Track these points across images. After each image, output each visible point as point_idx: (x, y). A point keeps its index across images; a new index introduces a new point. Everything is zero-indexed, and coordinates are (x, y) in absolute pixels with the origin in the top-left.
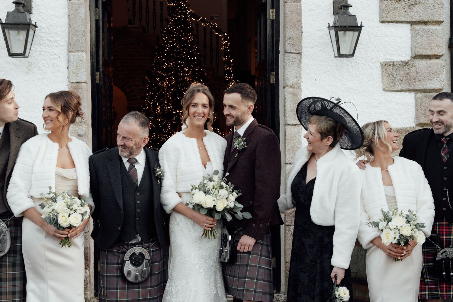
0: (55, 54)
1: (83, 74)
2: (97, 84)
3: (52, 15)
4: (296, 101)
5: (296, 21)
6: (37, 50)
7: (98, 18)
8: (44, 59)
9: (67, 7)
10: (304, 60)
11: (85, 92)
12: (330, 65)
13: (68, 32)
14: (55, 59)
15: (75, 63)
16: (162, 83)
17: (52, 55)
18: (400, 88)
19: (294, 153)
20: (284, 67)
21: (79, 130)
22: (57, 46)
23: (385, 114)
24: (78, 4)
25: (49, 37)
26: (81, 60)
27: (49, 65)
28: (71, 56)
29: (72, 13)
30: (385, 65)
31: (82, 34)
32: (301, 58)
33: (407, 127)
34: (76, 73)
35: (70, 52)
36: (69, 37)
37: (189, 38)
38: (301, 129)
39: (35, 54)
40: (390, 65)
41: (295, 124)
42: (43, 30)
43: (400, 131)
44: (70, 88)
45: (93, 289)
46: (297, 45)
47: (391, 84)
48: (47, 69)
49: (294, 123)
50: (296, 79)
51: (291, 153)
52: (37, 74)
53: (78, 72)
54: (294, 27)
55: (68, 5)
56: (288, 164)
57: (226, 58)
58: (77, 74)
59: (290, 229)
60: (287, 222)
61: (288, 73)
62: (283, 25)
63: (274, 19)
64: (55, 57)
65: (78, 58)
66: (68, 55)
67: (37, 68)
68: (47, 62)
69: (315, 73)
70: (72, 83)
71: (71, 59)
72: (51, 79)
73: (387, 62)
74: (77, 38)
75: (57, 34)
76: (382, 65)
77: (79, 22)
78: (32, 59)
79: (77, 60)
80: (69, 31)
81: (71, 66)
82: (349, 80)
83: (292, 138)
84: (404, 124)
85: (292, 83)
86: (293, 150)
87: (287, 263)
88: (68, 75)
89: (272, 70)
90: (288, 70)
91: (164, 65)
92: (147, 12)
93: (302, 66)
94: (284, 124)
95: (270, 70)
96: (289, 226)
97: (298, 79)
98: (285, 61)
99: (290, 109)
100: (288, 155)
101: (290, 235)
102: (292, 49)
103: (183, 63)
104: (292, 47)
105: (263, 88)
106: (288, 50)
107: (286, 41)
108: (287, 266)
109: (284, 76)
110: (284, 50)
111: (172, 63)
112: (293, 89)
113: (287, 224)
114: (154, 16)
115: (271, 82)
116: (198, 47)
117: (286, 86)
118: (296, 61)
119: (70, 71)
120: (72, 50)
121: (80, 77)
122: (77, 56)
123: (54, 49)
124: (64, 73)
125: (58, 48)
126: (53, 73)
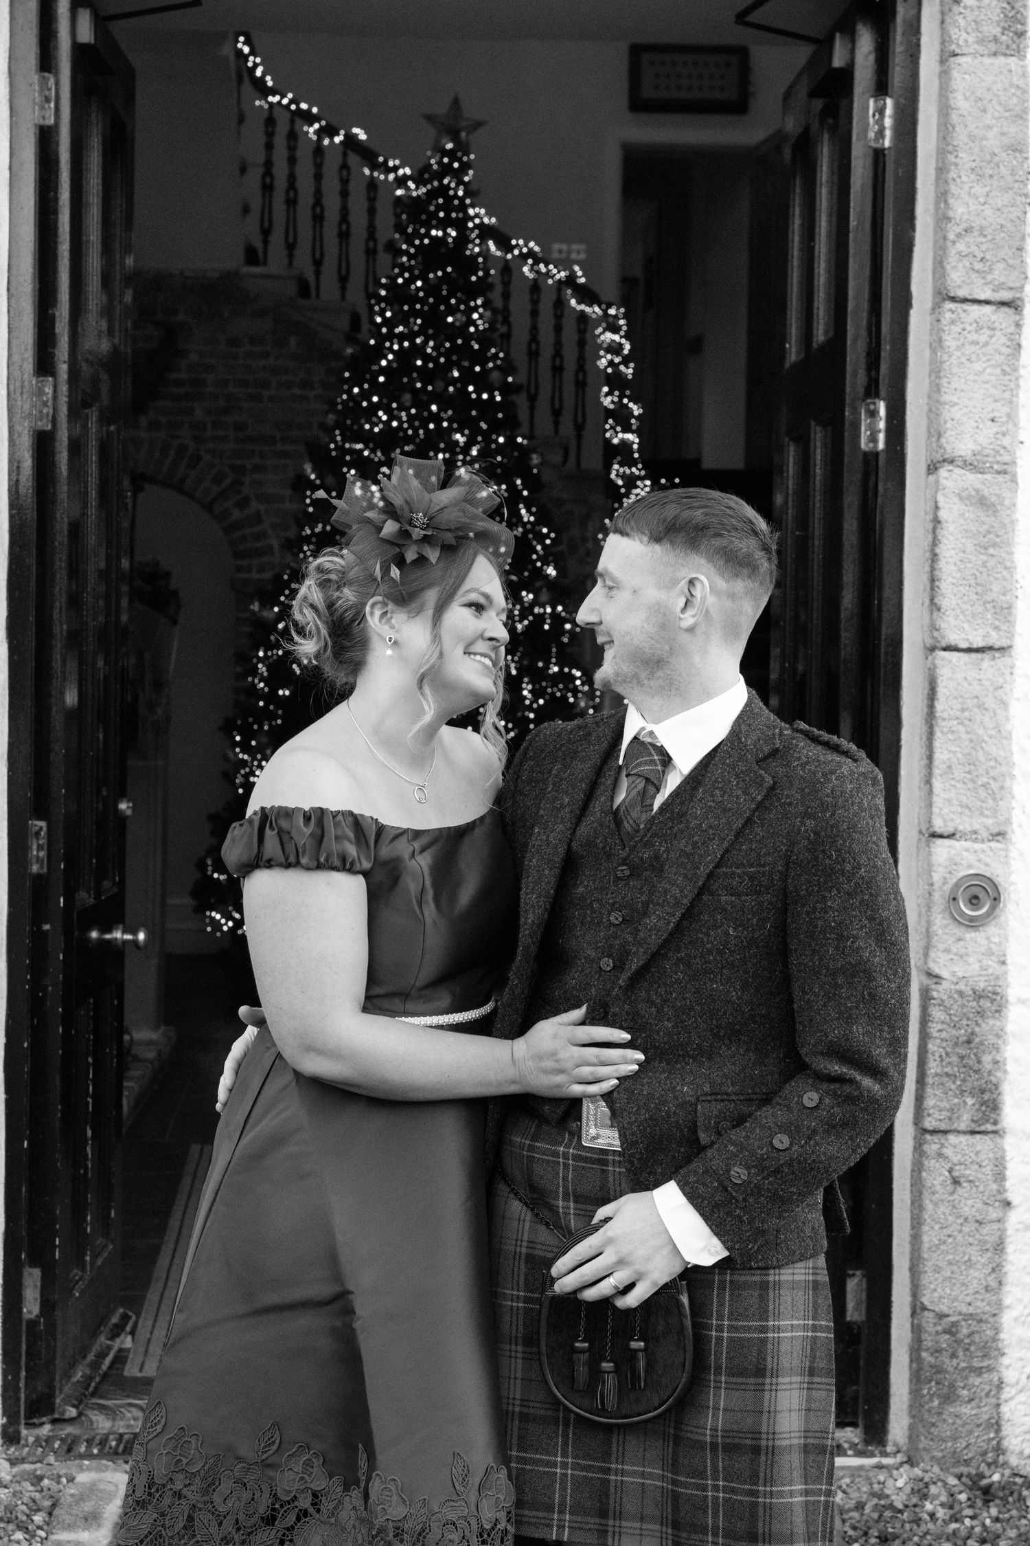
2: (42, 434)
4: (989, 532)
5: (1002, 148)
7: (52, 121)
19: (971, 785)
20: (936, 372)
32: (1018, 325)
37: (475, 316)
38: (1012, 667)
41: (981, 645)
46: (1001, 266)
49: (979, 639)
50: (994, 428)
51: (957, 785)
54: (991, 176)
56: (941, 836)
57: (616, 399)
59: (945, 1151)
60: (929, 1115)
61: (955, 399)
62: (932, 172)
63: (887, 143)
83: (967, 714)
85: (973, 448)
86: (969, 772)
87: (926, 1313)
89: (872, 391)
90: (954, 385)
91: (374, 419)
92: (318, 219)
93: (1023, 367)
94: (928, 645)
95: (861, 391)
96: (940, 1135)
97: (1004, 429)
98: (940, 340)
99: (959, 570)
100: (943, 795)
101: (941, 1178)
102: (980, 282)
103: (450, 412)
104: (978, 272)
105: (818, 478)
106: (960, 287)
107: (949, 244)
108: (924, 1325)
109: (932, 416)
110: (935, 287)
111: (407, 410)
112: (980, 476)
113: (929, 1123)
114: (344, 236)
115: (867, 444)
116: (507, 354)
117: (944, 461)
118: (993, 340)
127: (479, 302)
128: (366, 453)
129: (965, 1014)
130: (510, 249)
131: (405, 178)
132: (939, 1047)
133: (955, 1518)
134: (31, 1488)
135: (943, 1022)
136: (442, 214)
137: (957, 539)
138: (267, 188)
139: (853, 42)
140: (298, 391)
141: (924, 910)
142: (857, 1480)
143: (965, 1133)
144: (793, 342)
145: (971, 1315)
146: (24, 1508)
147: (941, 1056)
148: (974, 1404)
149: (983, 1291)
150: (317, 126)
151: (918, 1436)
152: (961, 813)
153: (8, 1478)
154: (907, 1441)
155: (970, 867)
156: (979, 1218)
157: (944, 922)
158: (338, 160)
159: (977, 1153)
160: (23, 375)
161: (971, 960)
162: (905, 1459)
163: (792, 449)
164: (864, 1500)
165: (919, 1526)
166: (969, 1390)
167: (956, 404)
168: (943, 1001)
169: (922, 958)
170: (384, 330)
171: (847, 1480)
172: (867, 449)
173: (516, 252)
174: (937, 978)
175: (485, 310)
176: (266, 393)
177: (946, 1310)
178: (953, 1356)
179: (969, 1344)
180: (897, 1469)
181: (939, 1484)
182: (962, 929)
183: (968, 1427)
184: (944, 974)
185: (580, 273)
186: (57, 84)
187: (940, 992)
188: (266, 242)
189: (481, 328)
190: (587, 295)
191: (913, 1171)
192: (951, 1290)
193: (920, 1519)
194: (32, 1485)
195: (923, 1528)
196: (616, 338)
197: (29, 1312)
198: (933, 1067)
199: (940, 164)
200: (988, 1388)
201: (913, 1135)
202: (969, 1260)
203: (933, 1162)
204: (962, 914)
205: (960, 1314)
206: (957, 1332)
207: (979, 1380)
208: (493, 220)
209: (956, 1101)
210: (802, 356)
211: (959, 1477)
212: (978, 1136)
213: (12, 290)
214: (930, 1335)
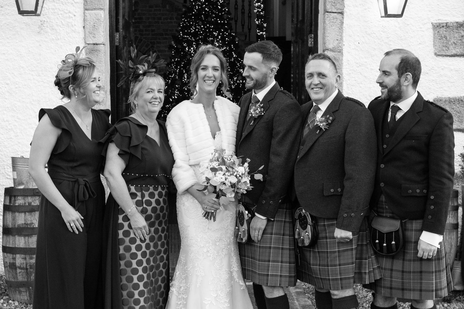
0: (70, 12)
1: (101, 35)
2: (117, 46)
6: (50, 8)
8: (57, 18)
10: (347, 20)
11: (103, 55)
12: (375, 26)
14: (70, 17)
15: (92, 23)
16: (189, 49)
17: (66, 13)
18: (454, 52)
20: (324, 29)
22: (72, 4)
23: (437, 81)
26: (98, 19)
27: (63, 25)
28: (87, 15)
30: (437, 27)
32: (343, 18)
33: (461, 97)
34: (92, 33)
35: (86, 9)
39: (48, 12)
40: (443, 27)
43: (453, 100)
44: (86, 50)
46: (339, 4)
47: (444, 48)
48: (61, 28)
50: (337, 42)
52: (50, 34)
53: (95, 33)
57: (259, 22)
58: (94, 34)
64: (69, 16)
65: (95, 17)
66: (84, 14)
67: (50, 28)
68: (61, 21)
69: (358, 36)
70: (89, 44)
71: (88, 18)
72: (65, 40)
73: (440, 24)
76: (435, 26)
78: (45, 17)
79: (94, 19)
81: (87, 25)
82: (397, 43)
84: (458, 92)
85: (333, 46)
88: (84, 36)
89: (311, 32)
90: (328, 32)
91: (191, 29)
93: (344, 27)
95: (308, 32)
97: (340, 42)
98: (325, 21)
102: (334, 8)
103: (212, 26)
104: (333, 6)
106: (329, 9)
109: (324, 39)
110: (324, 9)
111: (200, 26)
112: (334, 53)
115: (310, 45)
116: (228, 9)
117: (326, 49)
118: (337, 21)
119: (86, 31)
120: (89, 8)
121: (97, 38)
122: (94, 14)
123: (69, 6)
124: (80, 33)
125: (73, 6)
126: (68, 34)
140: (169, 20)
144: (295, 19)
167: (328, 36)
176: (160, 21)
196: (259, 4)
210: (297, 22)
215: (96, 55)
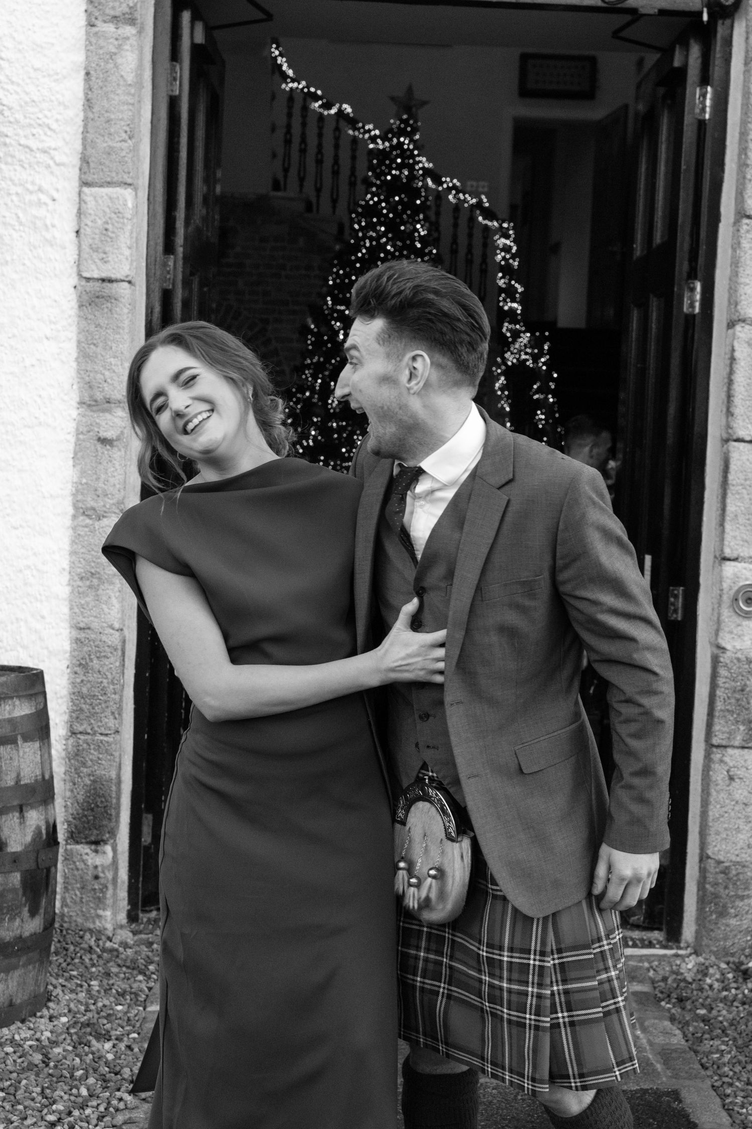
0: (40, 190)
1: (122, 254)
2: (166, 291)
3: (36, 70)
7: (177, 93)
8: (6, 204)
9: (84, 47)
11: (126, 311)
13: (82, 124)
14: (40, 203)
15: (99, 221)
17: (31, 192)
19: (749, 528)
20: (735, 263)
21: (103, 424)
22: (48, 167)
24: (117, 39)
25: (25, 136)
26: (117, 211)
27: (21, 224)
28: (88, 199)
29: (97, 65)
31: (126, 132)
34: (100, 250)
35: (85, 184)
36: (84, 139)
37: (418, 226)
42: (7, 113)
44: (80, 297)
45: (124, 899)
48: (14, 233)
51: (741, 528)
53: (107, 249)
55: (87, 39)
56: (729, 560)
57: (507, 281)
58: (105, 253)
59: (725, 759)
60: (716, 736)
61: (747, 281)
62: (737, 135)
63: (707, 116)
64: (39, 200)
65: (108, 207)
66: (80, 194)
70: (88, 279)
71: (89, 206)
72: (24, 264)
74: (110, 143)
75: (49, 128)
77: (118, 94)
79: (107, 210)
80: (86, 120)
81: (86, 227)
83: (748, 482)
87: (710, 860)
88: (76, 257)
89: (692, 275)
90: (747, 272)
92: (319, 162)
94: (724, 438)
95: (685, 275)
96: (722, 749)
98: (739, 243)
99: (747, 391)
100: (731, 533)
101: (722, 776)
105: (654, 330)
107: (747, 181)
108: (708, 867)
109: (732, 291)
110: (736, 209)
113: (715, 741)
114: (336, 173)
115: (687, 309)
117: (739, 320)
119: (82, 243)
120: (94, 179)
121: (112, 263)
122: (106, 197)
123: (39, 173)
124: (65, 248)
125: (52, 173)
126: (32, 248)
127: (421, 216)
128: (347, 312)
129: (740, 673)
130: (441, 183)
131: (376, 137)
132: (724, 693)
133: (726, 989)
134: (146, 949)
135: (726, 677)
136: (399, 161)
137: (746, 371)
138: (288, 142)
139: (688, 50)
140: (303, 272)
141: (716, 606)
142: (662, 963)
143: (738, 748)
144: (639, 244)
145: (738, 862)
146: (142, 961)
147: (724, 699)
148: (738, 918)
149: (746, 848)
150: (320, 102)
151: (702, 937)
152: (742, 546)
153: (132, 942)
154: (694, 940)
155: (747, 579)
156: (746, 801)
157: (729, 614)
158: (334, 124)
159: (745, 761)
160: (156, 252)
161: (746, 638)
162: (693, 951)
163: (635, 312)
164: (667, 975)
165: (702, 992)
166: (735, 909)
167: (748, 284)
168: (727, 664)
169: (714, 637)
170: (360, 234)
171: (656, 963)
172: (688, 312)
173: (445, 186)
174: (724, 649)
175: (425, 222)
176: (283, 273)
177: (722, 859)
178: (726, 887)
179: (737, 881)
180: (688, 957)
181: (715, 967)
182: (741, 618)
183: (734, 933)
184: (728, 647)
185: (485, 200)
186: (181, 69)
187: (725, 658)
188: (286, 177)
189: (422, 233)
190: (489, 214)
191: (703, 771)
192: (726, 846)
193: (703, 989)
194: (147, 947)
195: (705, 994)
196: (508, 242)
197: (145, 841)
198: (719, 705)
199: (743, 130)
200: (747, 908)
201: (704, 748)
202: (738, 828)
203: (717, 765)
204: (741, 609)
205: (731, 861)
206: (729, 873)
207: (741, 904)
208: (431, 165)
209: (733, 727)
210: (645, 252)
211: (728, 963)
212: (746, 750)
213: (151, 199)
214: (712, 874)
215: (106, 310)
